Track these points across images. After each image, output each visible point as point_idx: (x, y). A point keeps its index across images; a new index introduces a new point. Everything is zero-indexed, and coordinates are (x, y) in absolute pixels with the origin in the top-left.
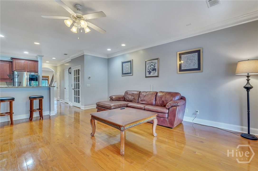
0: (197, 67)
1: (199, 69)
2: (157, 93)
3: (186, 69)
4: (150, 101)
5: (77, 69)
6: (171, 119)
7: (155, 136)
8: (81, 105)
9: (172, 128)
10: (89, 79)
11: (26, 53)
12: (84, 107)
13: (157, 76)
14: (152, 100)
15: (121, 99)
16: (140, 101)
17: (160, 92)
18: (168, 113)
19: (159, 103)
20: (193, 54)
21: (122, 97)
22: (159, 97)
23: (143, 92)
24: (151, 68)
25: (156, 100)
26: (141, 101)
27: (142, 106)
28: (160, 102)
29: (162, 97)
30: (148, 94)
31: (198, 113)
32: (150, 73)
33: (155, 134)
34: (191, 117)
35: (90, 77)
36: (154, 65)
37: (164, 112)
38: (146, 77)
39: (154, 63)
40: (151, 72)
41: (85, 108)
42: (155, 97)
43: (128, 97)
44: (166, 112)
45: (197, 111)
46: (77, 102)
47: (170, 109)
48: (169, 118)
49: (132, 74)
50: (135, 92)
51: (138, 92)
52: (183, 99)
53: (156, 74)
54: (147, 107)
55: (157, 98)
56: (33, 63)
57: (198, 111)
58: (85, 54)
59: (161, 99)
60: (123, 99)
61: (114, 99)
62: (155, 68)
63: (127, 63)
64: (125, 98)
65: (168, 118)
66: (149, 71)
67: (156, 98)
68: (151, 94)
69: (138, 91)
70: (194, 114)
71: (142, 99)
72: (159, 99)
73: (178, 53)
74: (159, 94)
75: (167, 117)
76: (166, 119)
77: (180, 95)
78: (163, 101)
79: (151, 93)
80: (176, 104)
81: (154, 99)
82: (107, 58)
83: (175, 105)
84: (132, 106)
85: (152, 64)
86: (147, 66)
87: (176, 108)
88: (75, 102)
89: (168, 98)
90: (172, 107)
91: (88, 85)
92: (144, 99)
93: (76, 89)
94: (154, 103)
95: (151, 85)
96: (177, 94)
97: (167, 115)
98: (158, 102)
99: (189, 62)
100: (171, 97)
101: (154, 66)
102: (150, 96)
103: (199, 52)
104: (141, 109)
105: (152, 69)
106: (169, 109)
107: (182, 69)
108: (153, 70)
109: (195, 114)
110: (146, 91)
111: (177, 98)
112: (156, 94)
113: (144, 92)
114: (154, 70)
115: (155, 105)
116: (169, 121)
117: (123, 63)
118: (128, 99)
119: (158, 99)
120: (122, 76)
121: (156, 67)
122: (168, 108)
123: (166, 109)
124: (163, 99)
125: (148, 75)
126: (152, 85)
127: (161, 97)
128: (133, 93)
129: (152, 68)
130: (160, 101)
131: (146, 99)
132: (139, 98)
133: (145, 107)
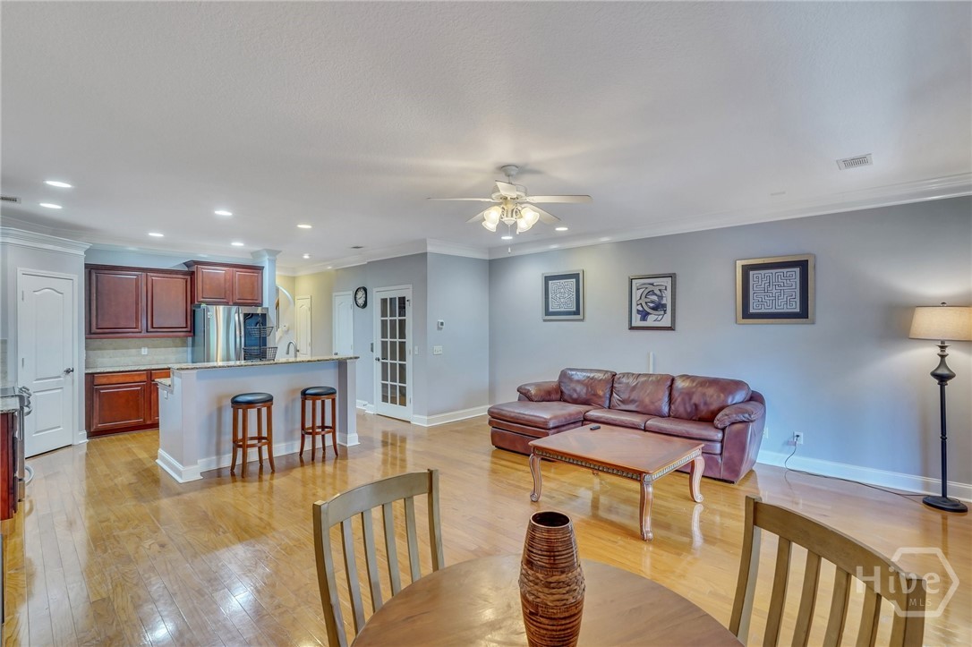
0: (798, 310)
1: (803, 314)
2: (673, 380)
3: (763, 311)
4: (653, 403)
5: (397, 295)
6: (730, 459)
7: (698, 501)
8: (414, 414)
9: (733, 482)
10: (439, 329)
11: (238, 244)
12: (426, 418)
13: (671, 329)
14: (660, 400)
15: (553, 397)
16: (619, 403)
17: (684, 378)
18: (722, 441)
19: (681, 410)
20: (785, 270)
21: (555, 389)
22: (681, 393)
23: (624, 375)
24: (647, 300)
25: (670, 401)
26: (623, 402)
27: (637, 419)
28: (685, 408)
29: (693, 393)
30: (644, 383)
31: (801, 441)
32: (644, 315)
33: (698, 496)
34: (780, 451)
35: (442, 324)
36: (658, 293)
37: (709, 438)
38: (632, 328)
39: (660, 288)
40: (648, 314)
41: (428, 421)
42: (667, 393)
43: (575, 390)
44: (716, 438)
45: (798, 436)
46: (394, 401)
47: (727, 431)
48: (725, 454)
49: (580, 317)
50: (599, 375)
51: (608, 376)
52: (756, 401)
53: (666, 322)
54: (652, 422)
55: (676, 394)
56: (247, 273)
57: (802, 435)
58: (430, 249)
59: (690, 399)
60: (558, 396)
61: (535, 395)
62: (664, 302)
63: (562, 281)
64: (562, 392)
65: (721, 454)
66: (641, 309)
67: (670, 394)
68: (653, 382)
69: (607, 372)
70: (788, 443)
71: (625, 396)
72: (683, 399)
73: (740, 264)
74: (680, 384)
75: (718, 451)
76: (716, 456)
77: (749, 388)
78: (696, 406)
79: (654, 378)
80: (747, 415)
81: (666, 399)
82: (486, 257)
83: (741, 418)
84: (602, 420)
85: (651, 288)
86: (636, 294)
87: (747, 428)
88: (385, 399)
89: (712, 396)
90: (733, 423)
91: (438, 349)
92: (632, 398)
93: (389, 361)
94: (665, 409)
95: (649, 354)
96: (737, 385)
97: (718, 445)
98: (679, 407)
99: (774, 291)
100: (722, 395)
101: (661, 297)
102: (650, 388)
103: (803, 265)
104: (634, 427)
105: (652, 305)
106: (723, 430)
107: (752, 311)
108: (654, 309)
109: (791, 443)
110: (637, 372)
111: (740, 396)
112: (669, 383)
113: (627, 375)
114: (659, 307)
115: (669, 416)
116: (725, 464)
117: (547, 279)
118: (575, 396)
119: (679, 400)
120: (545, 321)
121: (667, 300)
122: (723, 426)
123: (714, 429)
124: (695, 399)
125: (637, 322)
126: (651, 354)
127: (689, 394)
128: (592, 378)
129: (652, 302)
130: (685, 404)
131: (636, 398)
132: (614, 394)
133: (648, 422)
